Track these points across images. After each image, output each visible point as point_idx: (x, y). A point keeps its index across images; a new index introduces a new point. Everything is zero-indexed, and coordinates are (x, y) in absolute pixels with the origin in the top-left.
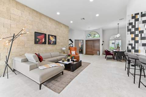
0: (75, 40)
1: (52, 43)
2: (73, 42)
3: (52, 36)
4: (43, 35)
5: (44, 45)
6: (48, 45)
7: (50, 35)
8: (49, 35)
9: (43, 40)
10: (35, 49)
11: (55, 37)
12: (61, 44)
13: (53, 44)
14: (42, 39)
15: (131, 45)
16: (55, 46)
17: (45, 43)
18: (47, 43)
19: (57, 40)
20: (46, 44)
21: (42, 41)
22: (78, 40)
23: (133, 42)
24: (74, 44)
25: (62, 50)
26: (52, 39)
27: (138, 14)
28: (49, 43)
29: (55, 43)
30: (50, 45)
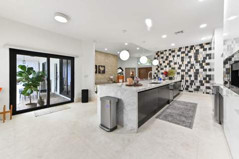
0: (126, 68)
2: (123, 70)
3: (102, 66)
6: (98, 74)
8: (99, 66)
11: (104, 67)
12: (109, 73)
13: (102, 73)
15: (156, 73)
16: (104, 75)
19: (106, 70)
22: (130, 68)
23: (157, 71)
24: (124, 72)
25: (110, 78)
26: (102, 69)
27: (159, 52)
29: (104, 72)
30: (100, 74)
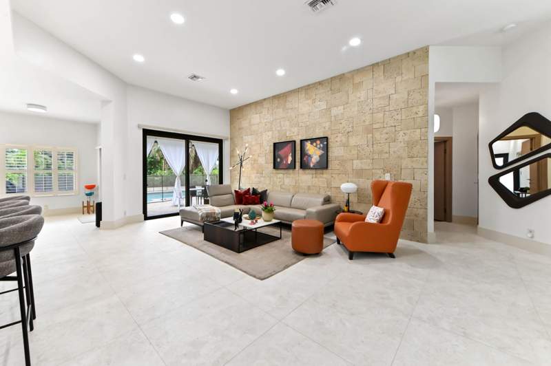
1: (312, 165)
4: (290, 145)
5: (291, 171)
6: (301, 171)
7: (307, 140)
8: (302, 141)
9: (290, 159)
10: (275, 179)
11: (325, 140)
13: (315, 168)
14: (288, 156)
17: (293, 166)
18: (298, 165)
20: (295, 168)
21: (287, 161)
26: (315, 152)
28: (304, 166)
29: (324, 164)
30: (307, 171)
